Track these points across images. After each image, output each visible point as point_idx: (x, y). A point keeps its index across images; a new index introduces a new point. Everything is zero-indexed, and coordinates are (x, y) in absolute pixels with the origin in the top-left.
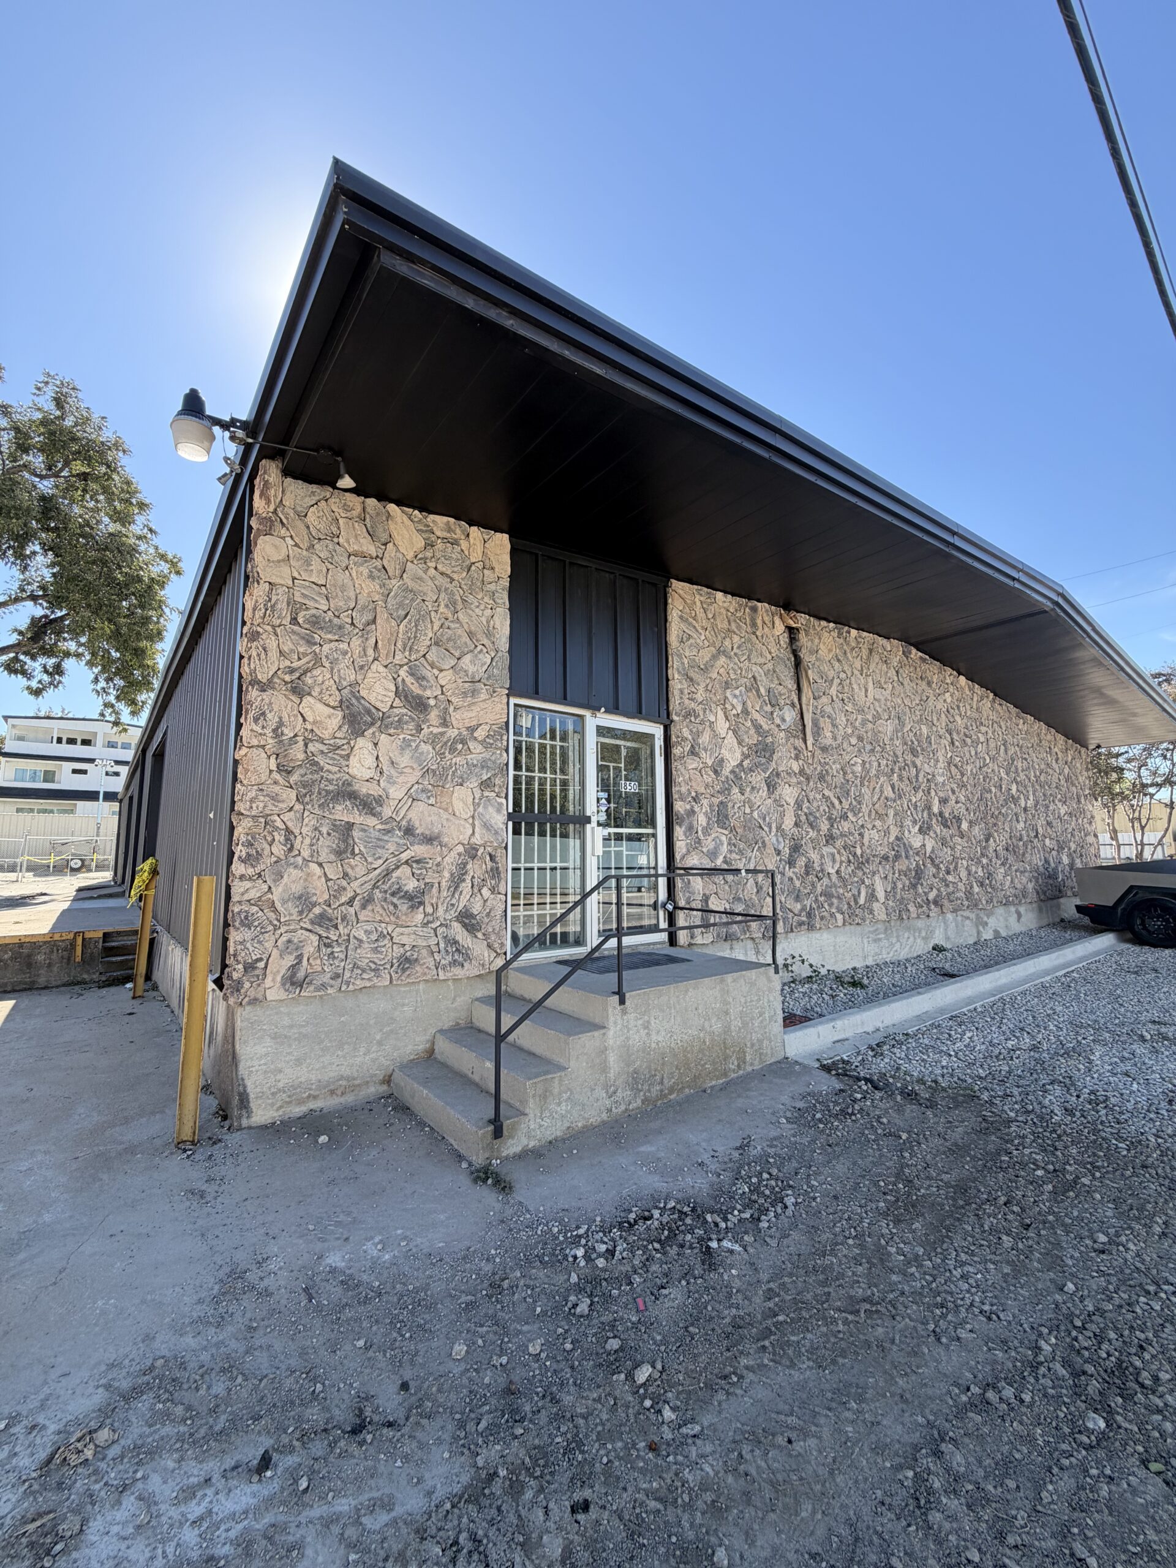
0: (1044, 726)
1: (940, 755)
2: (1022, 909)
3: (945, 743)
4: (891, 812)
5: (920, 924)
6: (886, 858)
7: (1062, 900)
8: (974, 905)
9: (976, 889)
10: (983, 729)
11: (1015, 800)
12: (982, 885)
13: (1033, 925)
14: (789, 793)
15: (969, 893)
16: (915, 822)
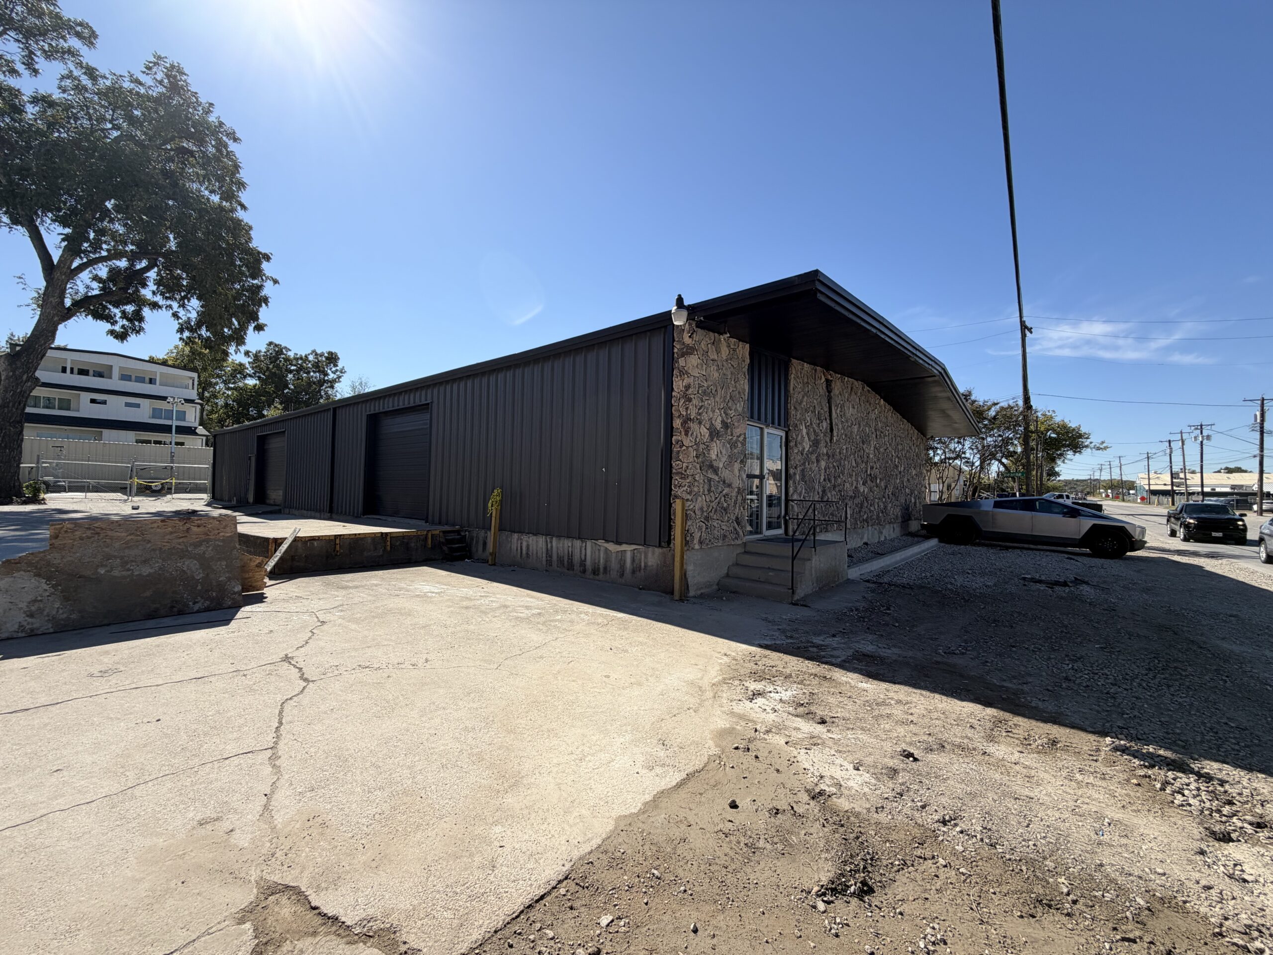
0: (910, 426)
1: (872, 443)
2: (895, 526)
3: (874, 436)
4: (854, 474)
5: (860, 531)
6: (851, 497)
7: (910, 522)
8: (879, 524)
9: (881, 515)
10: (888, 428)
11: (897, 467)
12: (882, 512)
13: (899, 534)
14: (823, 464)
15: (878, 516)
16: (862, 478)
